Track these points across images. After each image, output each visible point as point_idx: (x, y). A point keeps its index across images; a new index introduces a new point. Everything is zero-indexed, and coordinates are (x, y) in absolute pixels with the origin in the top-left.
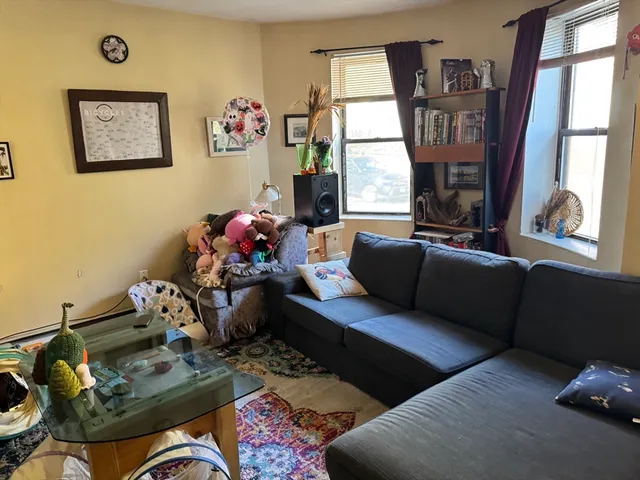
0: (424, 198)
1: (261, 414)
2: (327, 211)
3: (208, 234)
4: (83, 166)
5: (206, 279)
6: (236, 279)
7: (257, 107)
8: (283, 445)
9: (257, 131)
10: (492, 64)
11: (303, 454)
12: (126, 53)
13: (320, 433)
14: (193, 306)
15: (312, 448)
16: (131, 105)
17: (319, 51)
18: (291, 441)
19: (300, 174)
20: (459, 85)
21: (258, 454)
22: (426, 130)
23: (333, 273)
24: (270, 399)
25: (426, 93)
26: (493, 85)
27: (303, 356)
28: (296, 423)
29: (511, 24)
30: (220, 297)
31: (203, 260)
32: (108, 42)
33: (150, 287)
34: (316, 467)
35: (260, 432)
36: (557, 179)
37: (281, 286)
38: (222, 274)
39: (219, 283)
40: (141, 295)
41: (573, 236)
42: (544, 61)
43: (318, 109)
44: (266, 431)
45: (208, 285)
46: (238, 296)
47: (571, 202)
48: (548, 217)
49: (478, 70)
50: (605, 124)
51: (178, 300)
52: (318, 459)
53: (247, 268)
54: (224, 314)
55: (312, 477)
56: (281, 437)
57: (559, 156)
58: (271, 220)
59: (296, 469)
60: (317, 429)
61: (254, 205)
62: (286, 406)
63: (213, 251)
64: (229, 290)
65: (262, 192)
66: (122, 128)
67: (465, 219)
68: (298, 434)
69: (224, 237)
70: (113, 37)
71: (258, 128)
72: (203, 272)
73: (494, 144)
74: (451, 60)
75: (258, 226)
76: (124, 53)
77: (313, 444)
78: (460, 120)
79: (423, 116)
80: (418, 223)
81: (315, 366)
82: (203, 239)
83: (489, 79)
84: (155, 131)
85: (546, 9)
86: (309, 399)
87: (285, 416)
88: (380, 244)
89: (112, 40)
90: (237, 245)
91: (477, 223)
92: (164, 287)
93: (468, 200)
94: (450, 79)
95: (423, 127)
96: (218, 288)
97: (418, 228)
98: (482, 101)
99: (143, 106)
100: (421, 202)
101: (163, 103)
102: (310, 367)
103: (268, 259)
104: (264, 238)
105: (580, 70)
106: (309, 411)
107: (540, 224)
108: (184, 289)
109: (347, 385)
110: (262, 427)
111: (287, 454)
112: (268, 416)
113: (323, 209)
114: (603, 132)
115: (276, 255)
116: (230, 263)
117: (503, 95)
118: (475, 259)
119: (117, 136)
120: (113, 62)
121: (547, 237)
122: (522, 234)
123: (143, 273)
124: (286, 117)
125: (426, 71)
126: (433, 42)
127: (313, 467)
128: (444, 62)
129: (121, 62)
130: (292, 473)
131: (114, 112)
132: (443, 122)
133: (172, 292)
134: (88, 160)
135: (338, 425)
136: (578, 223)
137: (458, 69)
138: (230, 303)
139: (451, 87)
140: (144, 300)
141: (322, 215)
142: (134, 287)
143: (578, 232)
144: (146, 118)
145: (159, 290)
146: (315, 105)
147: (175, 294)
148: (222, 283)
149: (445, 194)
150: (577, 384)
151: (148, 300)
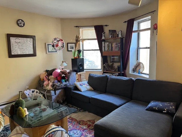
0: (105, 65)
1: (69, 123)
2: (81, 68)
3: (47, 75)
4: (11, 56)
5: (48, 88)
6: (57, 87)
7: (62, 40)
8: (77, 129)
9: (62, 47)
10: (121, 31)
11: (83, 131)
12: (24, 24)
13: (86, 125)
14: (44, 96)
15: (85, 129)
16: (25, 39)
17: (77, 27)
18: (79, 128)
19: (73, 58)
20: (113, 36)
21: (71, 132)
22: (105, 47)
23: (84, 84)
24: (70, 119)
25: (105, 38)
26: (122, 36)
27: (77, 107)
28: (79, 124)
29: (125, 22)
30: (53, 92)
31: (46, 83)
32: (19, 21)
33: (30, 91)
34: (87, 134)
35: (70, 127)
36: (137, 59)
37: (70, 88)
38: (53, 86)
39: (52, 89)
40: (28, 93)
41: (142, 73)
42: (134, 31)
43: (78, 41)
44: (71, 127)
45: (49, 89)
46: (58, 92)
47: (141, 65)
48: (136, 69)
49: (118, 33)
50: (149, 46)
51: (39, 94)
52: (87, 132)
53: (60, 84)
54: (54, 97)
55: (87, 136)
56: (76, 128)
57: (137, 54)
58: (66, 71)
59: (82, 135)
60: (85, 125)
61: (60, 67)
62: (76, 120)
63: (49, 80)
64: (55, 91)
65: (62, 63)
66: (22, 45)
67: (116, 70)
68: (80, 127)
69: (52, 76)
70: (20, 20)
71: (62, 46)
72: (46, 86)
73: (122, 51)
74: (111, 30)
75: (63, 73)
76: (23, 24)
77: (85, 128)
78: (114, 45)
79: (104, 44)
80: (104, 71)
81: (81, 110)
82: (46, 77)
83: (121, 35)
84: (32, 46)
85: (134, 19)
86: (81, 118)
87: (76, 122)
88: (96, 76)
89: (20, 21)
90: (56, 78)
91: (119, 71)
92: (34, 91)
93: (116, 65)
94: (111, 35)
95: (104, 47)
96: (52, 90)
97: (104, 73)
98: (119, 40)
99: (28, 39)
100: (104, 66)
101: (34, 39)
102: (80, 110)
103: (66, 81)
104: (64, 76)
105: (141, 33)
106: (82, 121)
107: (134, 70)
108: (40, 91)
109: (91, 113)
110: (70, 126)
111: (79, 131)
112: (71, 123)
113: (80, 68)
114: (149, 48)
115: (68, 80)
116: (55, 83)
117: (124, 39)
118: (121, 78)
119: (21, 47)
120: (20, 26)
121: (136, 74)
122: (130, 73)
123: (27, 87)
124: (68, 43)
125: (105, 33)
126: (106, 26)
127: (86, 134)
128: (109, 30)
129: (22, 27)
130: (81, 136)
131: (20, 41)
132: (109, 46)
133: (37, 92)
134: (12, 54)
135: (90, 123)
136: (143, 70)
137: (113, 32)
138: (55, 94)
139: (111, 37)
140: (29, 95)
141: (80, 69)
142: (26, 91)
143: (143, 72)
144: (29, 42)
145: (33, 92)
146: (77, 40)
147: (38, 92)
148: (53, 89)
149: (110, 64)
150: (150, 105)
151: (30, 95)
